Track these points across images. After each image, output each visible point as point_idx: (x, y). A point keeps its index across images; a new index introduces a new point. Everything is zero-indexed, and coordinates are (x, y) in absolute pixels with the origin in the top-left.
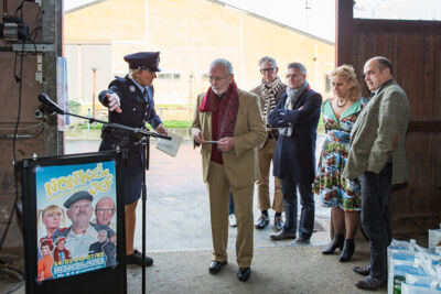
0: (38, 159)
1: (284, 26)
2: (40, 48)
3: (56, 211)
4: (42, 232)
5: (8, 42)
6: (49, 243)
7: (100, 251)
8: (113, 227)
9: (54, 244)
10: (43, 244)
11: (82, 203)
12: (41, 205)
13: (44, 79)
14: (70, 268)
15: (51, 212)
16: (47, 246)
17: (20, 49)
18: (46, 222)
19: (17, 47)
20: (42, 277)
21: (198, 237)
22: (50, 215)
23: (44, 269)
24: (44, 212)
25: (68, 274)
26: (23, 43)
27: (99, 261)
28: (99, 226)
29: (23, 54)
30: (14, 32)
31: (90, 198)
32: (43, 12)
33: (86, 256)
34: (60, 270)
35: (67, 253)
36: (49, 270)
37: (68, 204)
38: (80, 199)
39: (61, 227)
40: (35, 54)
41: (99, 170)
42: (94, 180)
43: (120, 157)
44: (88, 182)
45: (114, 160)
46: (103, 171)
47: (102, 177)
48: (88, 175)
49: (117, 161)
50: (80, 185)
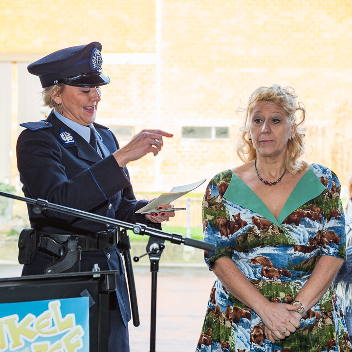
41: (53, 316)
42: (40, 339)
43: (100, 288)
44: (28, 344)
45: (85, 295)
46: (62, 320)
47: (59, 333)
48: (28, 327)
49: (93, 296)
50: (8, 351)
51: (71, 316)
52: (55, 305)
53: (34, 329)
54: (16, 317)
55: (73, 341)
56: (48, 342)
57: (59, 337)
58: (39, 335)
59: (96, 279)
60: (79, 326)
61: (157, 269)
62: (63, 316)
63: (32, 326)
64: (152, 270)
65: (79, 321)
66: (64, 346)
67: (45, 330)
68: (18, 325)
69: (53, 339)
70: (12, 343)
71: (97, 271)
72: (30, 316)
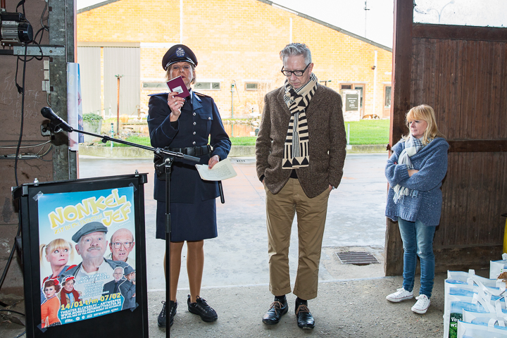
0: (40, 186)
1: (339, 30)
2: (46, 51)
3: (63, 245)
4: (46, 270)
5: (7, 44)
6: (55, 283)
7: (115, 291)
8: (132, 263)
9: (60, 284)
10: (48, 285)
11: (94, 236)
12: (45, 238)
13: (52, 89)
14: (80, 311)
15: (56, 246)
16: (53, 287)
17: (22, 53)
18: (50, 259)
19: (19, 50)
20: (46, 323)
21: (235, 272)
22: (56, 251)
23: (49, 314)
24: (48, 247)
25: (78, 319)
26: (26, 46)
27: (115, 303)
28: (114, 263)
29: (25, 59)
30: (15, 32)
31: (104, 230)
32: (50, 9)
33: (100, 297)
34: (69, 314)
35: (76, 294)
36: (55, 315)
37: (77, 238)
38: (92, 231)
39: (69, 264)
40: (41, 58)
41: (114, 197)
42: (108, 209)
43: (139, 182)
44: (101, 212)
45: (132, 186)
46: (119, 199)
47: (118, 205)
48: (101, 203)
49: (136, 186)
50: (91, 216)
51: (124, 197)
52: (115, 191)
53: (104, 204)
54: (94, 198)
55: (125, 209)
56: (112, 211)
57: (118, 207)
58: (107, 207)
59: (137, 177)
60: (129, 202)
62: (120, 197)
63: (103, 202)
65: (128, 199)
66: (121, 212)
67: (111, 204)
68: (96, 202)
69: (115, 209)
70: (93, 211)
71: (137, 173)
72: (102, 197)
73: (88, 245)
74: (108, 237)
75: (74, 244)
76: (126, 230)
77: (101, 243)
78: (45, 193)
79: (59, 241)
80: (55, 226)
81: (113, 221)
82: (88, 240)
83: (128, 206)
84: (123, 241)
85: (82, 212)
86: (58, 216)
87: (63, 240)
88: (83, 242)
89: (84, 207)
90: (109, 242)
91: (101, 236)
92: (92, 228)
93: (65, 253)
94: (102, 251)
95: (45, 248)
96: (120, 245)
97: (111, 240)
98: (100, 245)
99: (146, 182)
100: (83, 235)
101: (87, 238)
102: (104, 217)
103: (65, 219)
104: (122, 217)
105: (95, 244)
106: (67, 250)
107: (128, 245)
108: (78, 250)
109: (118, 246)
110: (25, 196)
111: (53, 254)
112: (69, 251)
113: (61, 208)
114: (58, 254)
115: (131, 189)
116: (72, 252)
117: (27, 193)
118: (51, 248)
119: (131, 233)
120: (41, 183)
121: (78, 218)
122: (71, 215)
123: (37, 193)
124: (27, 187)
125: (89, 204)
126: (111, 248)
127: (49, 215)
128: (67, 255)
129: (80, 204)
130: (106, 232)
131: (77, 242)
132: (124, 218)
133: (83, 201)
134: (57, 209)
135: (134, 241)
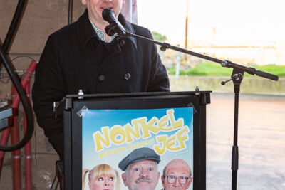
0: (85, 99)
3: (108, 172)
11: (144, 165)
12: (88, 163)
15: (101, 173)
18: (93, 188)
22: (100, 178)
24: (91, 173)
31: (155, 159)
37: (125, 165)
38: (142, 158)
41: (169, 119)
42: (161, 133)
43: (200, 101)
44: (153, 136)
45: (191, 107)
46: (175, 122)
47: (174, 130)
48: (154, 125)
49: (196, 108)
50: (141, 140)
51: (181, 120)
52: (171, 112)
53: (157, 126)
54: (146, 118)
55: (183, 136)
56: (166, 136)
57: (174, 132)
58: (161, 130)
59: (198, 96)
60: (187, 126)
61: (239, 91)
62: (176, 119)
63: (156, 124)
64: (235, 91)
65: (186, 123)
66: (177, 139)
67: (165, 127)
68: (147, 124)
69: (169, 134)
70: (143, 135)
71: (197, 90)
72: (154, 118)
73: (136, 175)
74: (160, 168)
75: (121, 172)
76: (183, 162)
77: (151, 175)
78: (90, 108)
79: (103, 167)
80: (100, 148)
81: (166, 149)
82: (137, 170)
83: (186, 133)
84: (178, 174)
85: (131, 135)
86: (103, 136)
87: (108, 167)
88: (131, 171)
89: (134, 129)
90: (162, 174)
91: (152, 166)
92: (142, 155)
93: (109, 182)
94: (152, 184)
95: (88, 173)
96: (174, 179)
97: (164, 172)
98: (151, 177)
99: (209, 102)
100: (131, 162)
101: (135, 166)
102: (156, 143)
103: (111, 142)
104: (177, 144)
105: (145, 175)
106: (112, 178)
107: (183, 181)
108: (125, 180)
109: (172, 181)
110: (69, 110)
111: (97, 182)
112: (115, 181)
113: (107, 127)
114: (101, 183)
115: (191, 110)
116: (118, 181)
117: (70, 107)
118: (95, 175)
119: (188, 166)
120: (87, 95)
121: (126, 141)
122: (119, 137)
123: (81, 107)
124: (70, 99)
125: (139, 125)
126: (163, 182)
127: (94, 135)
128: (113, 185)
129: (128, 124)
130: (158, 162)
131: (124, 170)
132: (180, 146)
133: (133, 121)
134: (102, 128)
135: (192, 176)
